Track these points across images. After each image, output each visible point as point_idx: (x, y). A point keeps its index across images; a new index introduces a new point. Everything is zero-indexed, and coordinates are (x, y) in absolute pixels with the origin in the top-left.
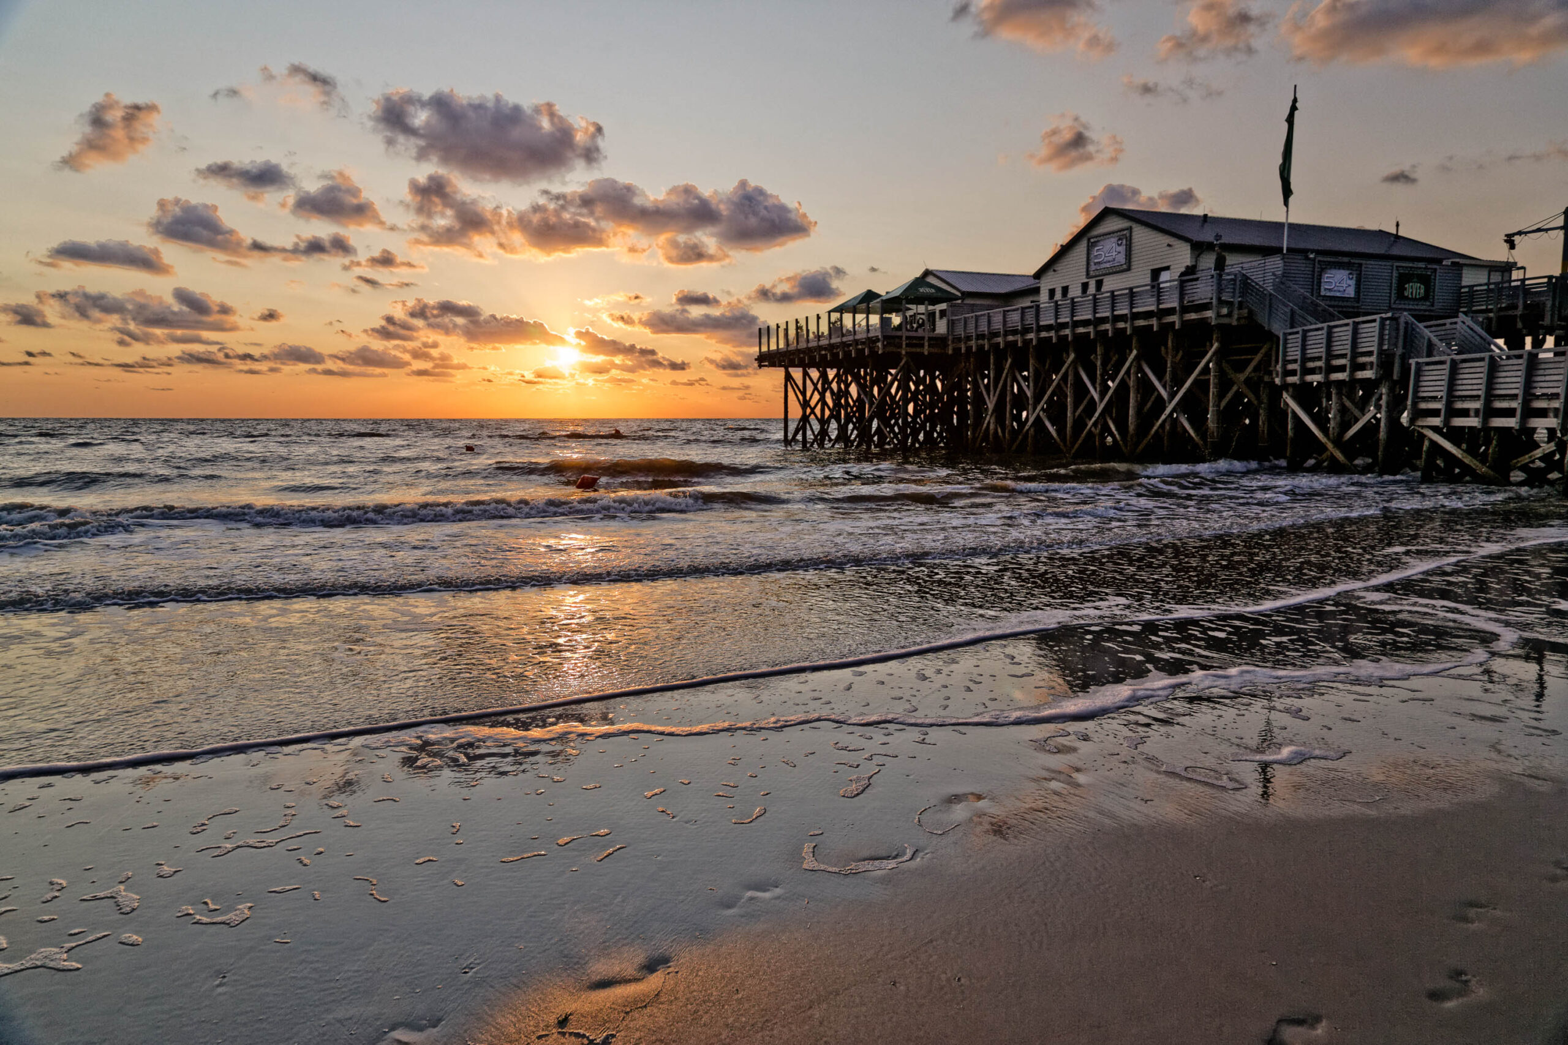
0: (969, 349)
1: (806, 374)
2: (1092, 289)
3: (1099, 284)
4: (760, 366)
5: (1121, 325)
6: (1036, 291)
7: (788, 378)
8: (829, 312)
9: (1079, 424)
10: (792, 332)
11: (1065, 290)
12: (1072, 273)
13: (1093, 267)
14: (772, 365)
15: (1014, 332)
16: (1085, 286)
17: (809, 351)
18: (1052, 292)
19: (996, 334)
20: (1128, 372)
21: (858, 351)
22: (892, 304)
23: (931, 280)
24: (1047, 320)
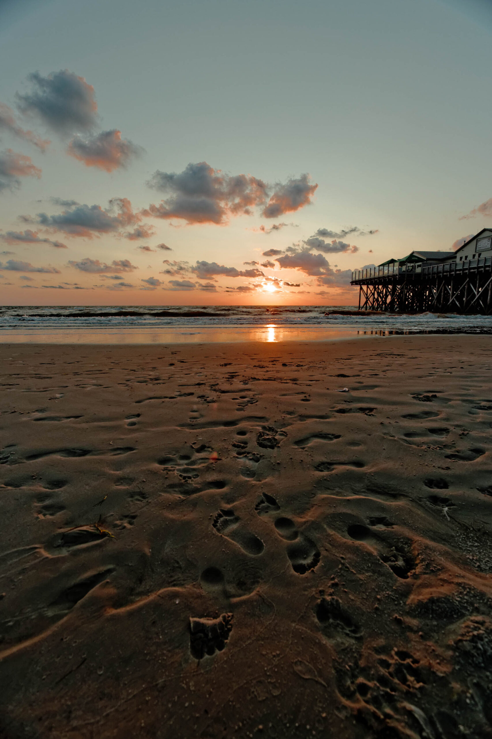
0: (429, 278)
1: (368, 287)
2: (477, 257)
3: (480, 255)
4: (352, 285)
5: (487, 269)
6: (455, 257)
7: (361, 288)
8: (379, 266)
9: (468, 301)
10: (365, 273)
11: (466, 257)
12: (469, 251)
13: (478, 249)
14: (356, 284)
15: (447, 272)
16: (474, 256)
17: (370, 279)
18: (461, 258)
19: (440, 273)
20: (489, 285)
21: (389, 279)
22: (402, 263)
23: (415, 254)
24: (460, 267)
